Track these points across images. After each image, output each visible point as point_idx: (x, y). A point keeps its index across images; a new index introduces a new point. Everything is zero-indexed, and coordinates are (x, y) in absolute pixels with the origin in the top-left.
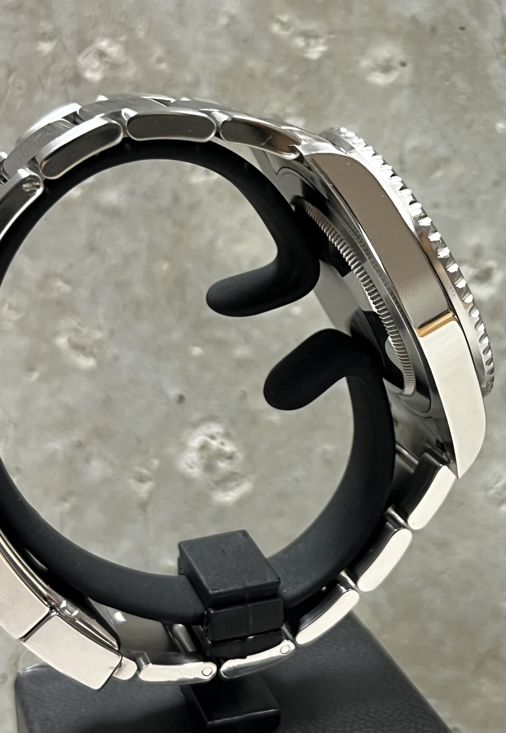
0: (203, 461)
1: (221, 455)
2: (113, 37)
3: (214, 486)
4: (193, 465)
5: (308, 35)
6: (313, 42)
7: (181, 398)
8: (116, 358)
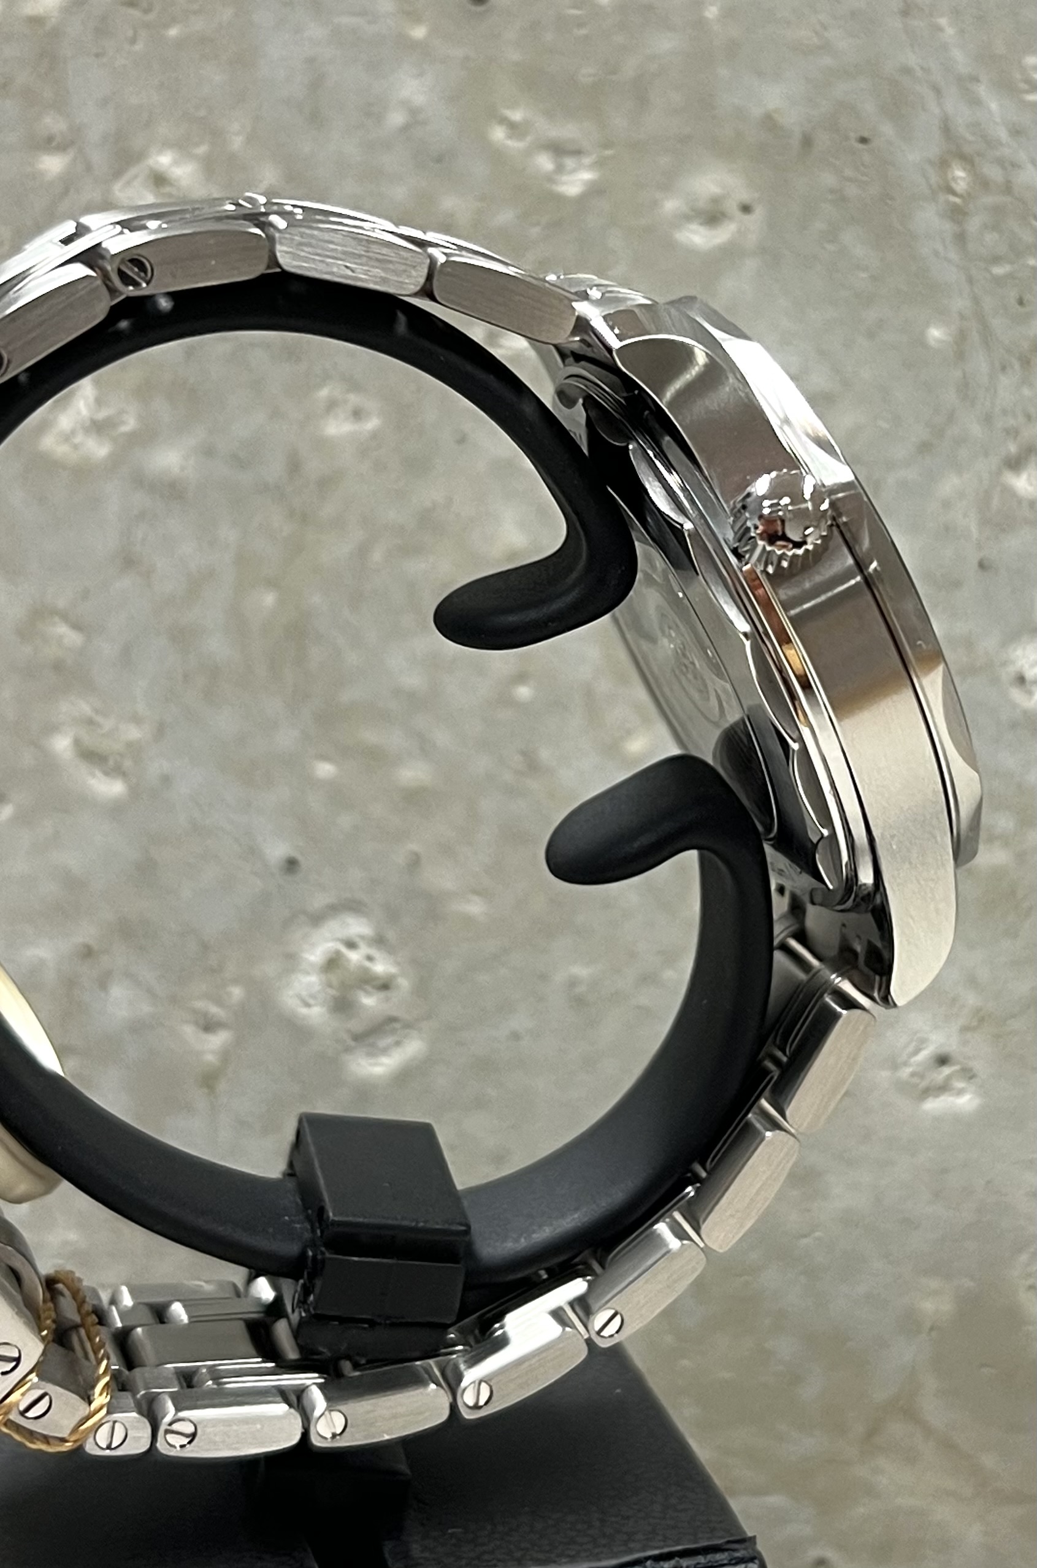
0: (331, 991)
1: (367, 981)
2: (182, 146)
3: (351, 1043)
4: (311, 1001)
5: (559, 150)
6: (569, 162)
7: (291, 864)
8: (166, 780)
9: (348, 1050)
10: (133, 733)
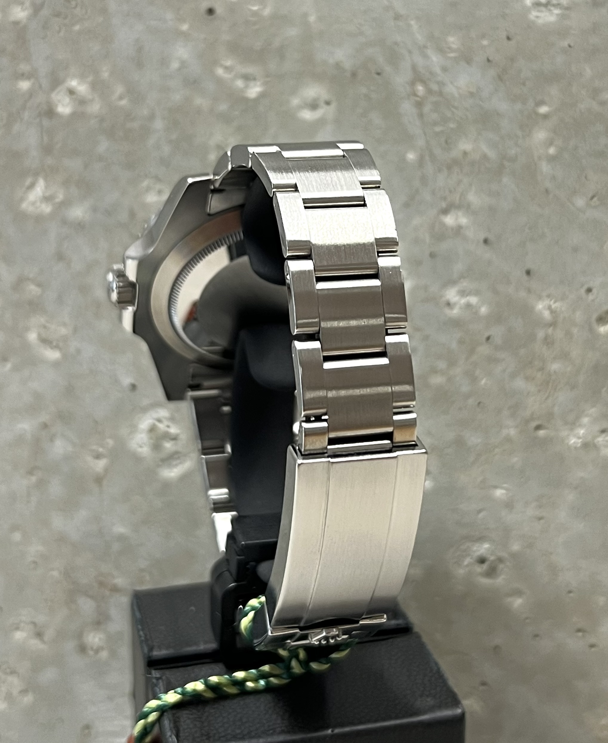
0: (152, 441)
1: (167, 436)
2: (82, 77)
3: (160, 463)
4: (143, 445)
5: (247, 78)
6: (252, 84)
7: (133, 387)
8: (78, 351)
9: (159, 466)
10: (63, 331)
